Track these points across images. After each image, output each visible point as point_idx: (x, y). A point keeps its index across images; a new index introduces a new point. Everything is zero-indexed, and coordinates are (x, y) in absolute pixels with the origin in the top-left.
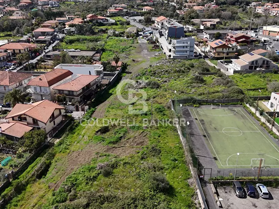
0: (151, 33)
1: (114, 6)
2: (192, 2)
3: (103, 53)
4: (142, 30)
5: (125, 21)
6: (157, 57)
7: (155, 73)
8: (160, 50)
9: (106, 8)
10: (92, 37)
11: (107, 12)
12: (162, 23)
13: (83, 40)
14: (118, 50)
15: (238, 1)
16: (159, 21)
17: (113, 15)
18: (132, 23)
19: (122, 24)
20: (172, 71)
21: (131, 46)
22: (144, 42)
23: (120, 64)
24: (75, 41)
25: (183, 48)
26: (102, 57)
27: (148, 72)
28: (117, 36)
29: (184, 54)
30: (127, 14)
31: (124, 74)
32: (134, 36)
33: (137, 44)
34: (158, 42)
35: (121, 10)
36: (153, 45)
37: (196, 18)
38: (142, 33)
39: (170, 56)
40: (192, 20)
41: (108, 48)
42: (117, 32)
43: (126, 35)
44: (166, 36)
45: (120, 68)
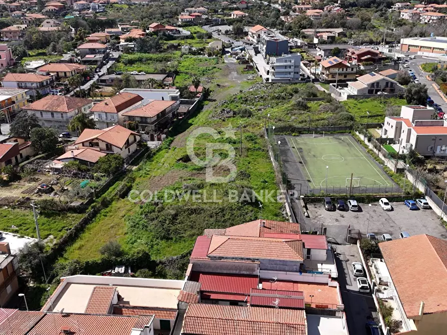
0: (242, 50)
1: (188, 11)
2: (306, 3)
3: (177, 77)
4: (230, 46)
5: (205, 32)
6: (250, 82)
7: (246, 101)
8: (255, 72)
9: (176, 14)
10: (160, 55)
11: (178, 19)
12: (259, 35)
13: (147, 59)
14: (196, 72)
15: (374, 2)
16: (254, 32)
17: (186, 24)
18: (215, 35)
19: (201, 37)
20: (269, 98)
21: (215, 67)
22: (232, 62)
23: (200, 89)
24: (136, 61)
25: (286, 68)
26: (175, 81)
27: (238, 99)
28: (194, 53)
29: (286, 76)
30: (208, 22)
31: (206, 102)
32: (218, 54)
33: (223, 65)
34: (252, 61)
35: (198, 16)
36: (245, 66)
37: (309, 28)
38: (229, 50)
39: (268, 79)
40: (303, 30)
41: (182, 69)
42: (194, 49)
43: (207, 52)
44: (264, 54)
45: (201, 94)
